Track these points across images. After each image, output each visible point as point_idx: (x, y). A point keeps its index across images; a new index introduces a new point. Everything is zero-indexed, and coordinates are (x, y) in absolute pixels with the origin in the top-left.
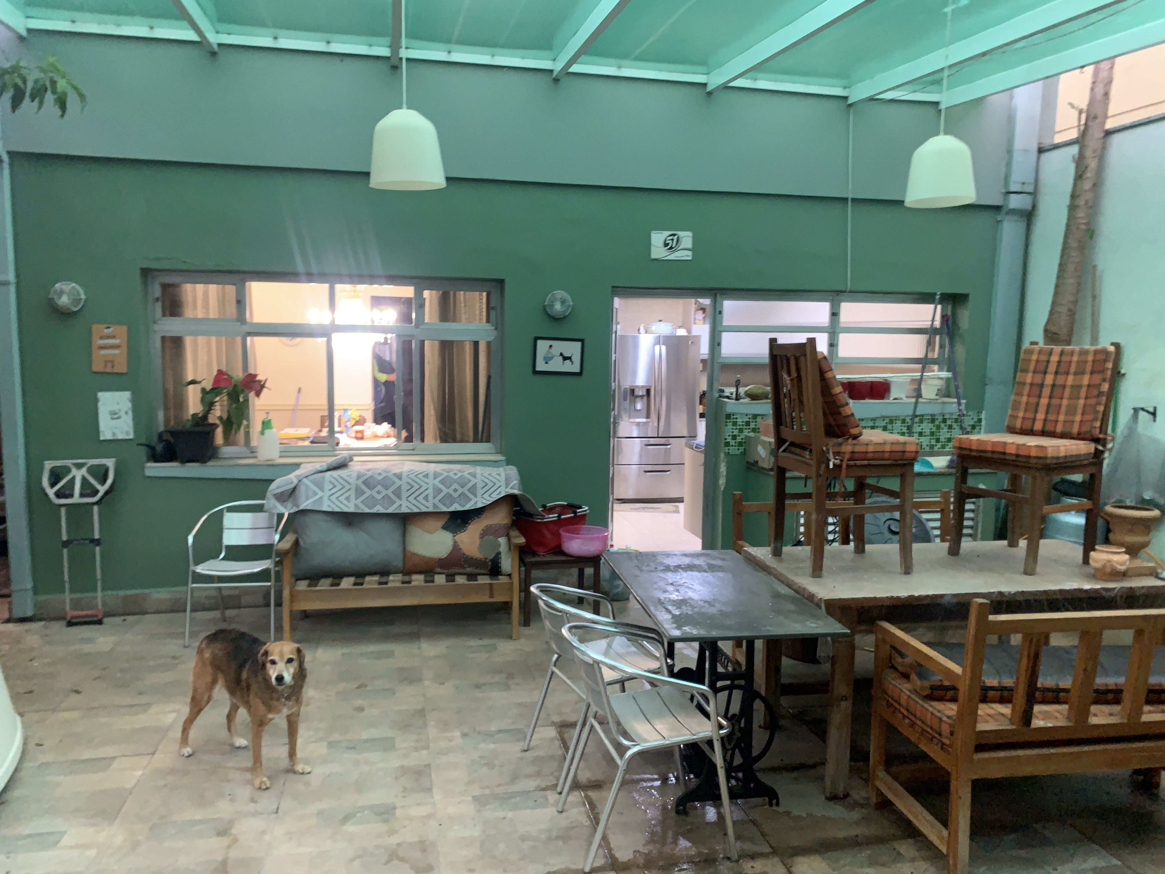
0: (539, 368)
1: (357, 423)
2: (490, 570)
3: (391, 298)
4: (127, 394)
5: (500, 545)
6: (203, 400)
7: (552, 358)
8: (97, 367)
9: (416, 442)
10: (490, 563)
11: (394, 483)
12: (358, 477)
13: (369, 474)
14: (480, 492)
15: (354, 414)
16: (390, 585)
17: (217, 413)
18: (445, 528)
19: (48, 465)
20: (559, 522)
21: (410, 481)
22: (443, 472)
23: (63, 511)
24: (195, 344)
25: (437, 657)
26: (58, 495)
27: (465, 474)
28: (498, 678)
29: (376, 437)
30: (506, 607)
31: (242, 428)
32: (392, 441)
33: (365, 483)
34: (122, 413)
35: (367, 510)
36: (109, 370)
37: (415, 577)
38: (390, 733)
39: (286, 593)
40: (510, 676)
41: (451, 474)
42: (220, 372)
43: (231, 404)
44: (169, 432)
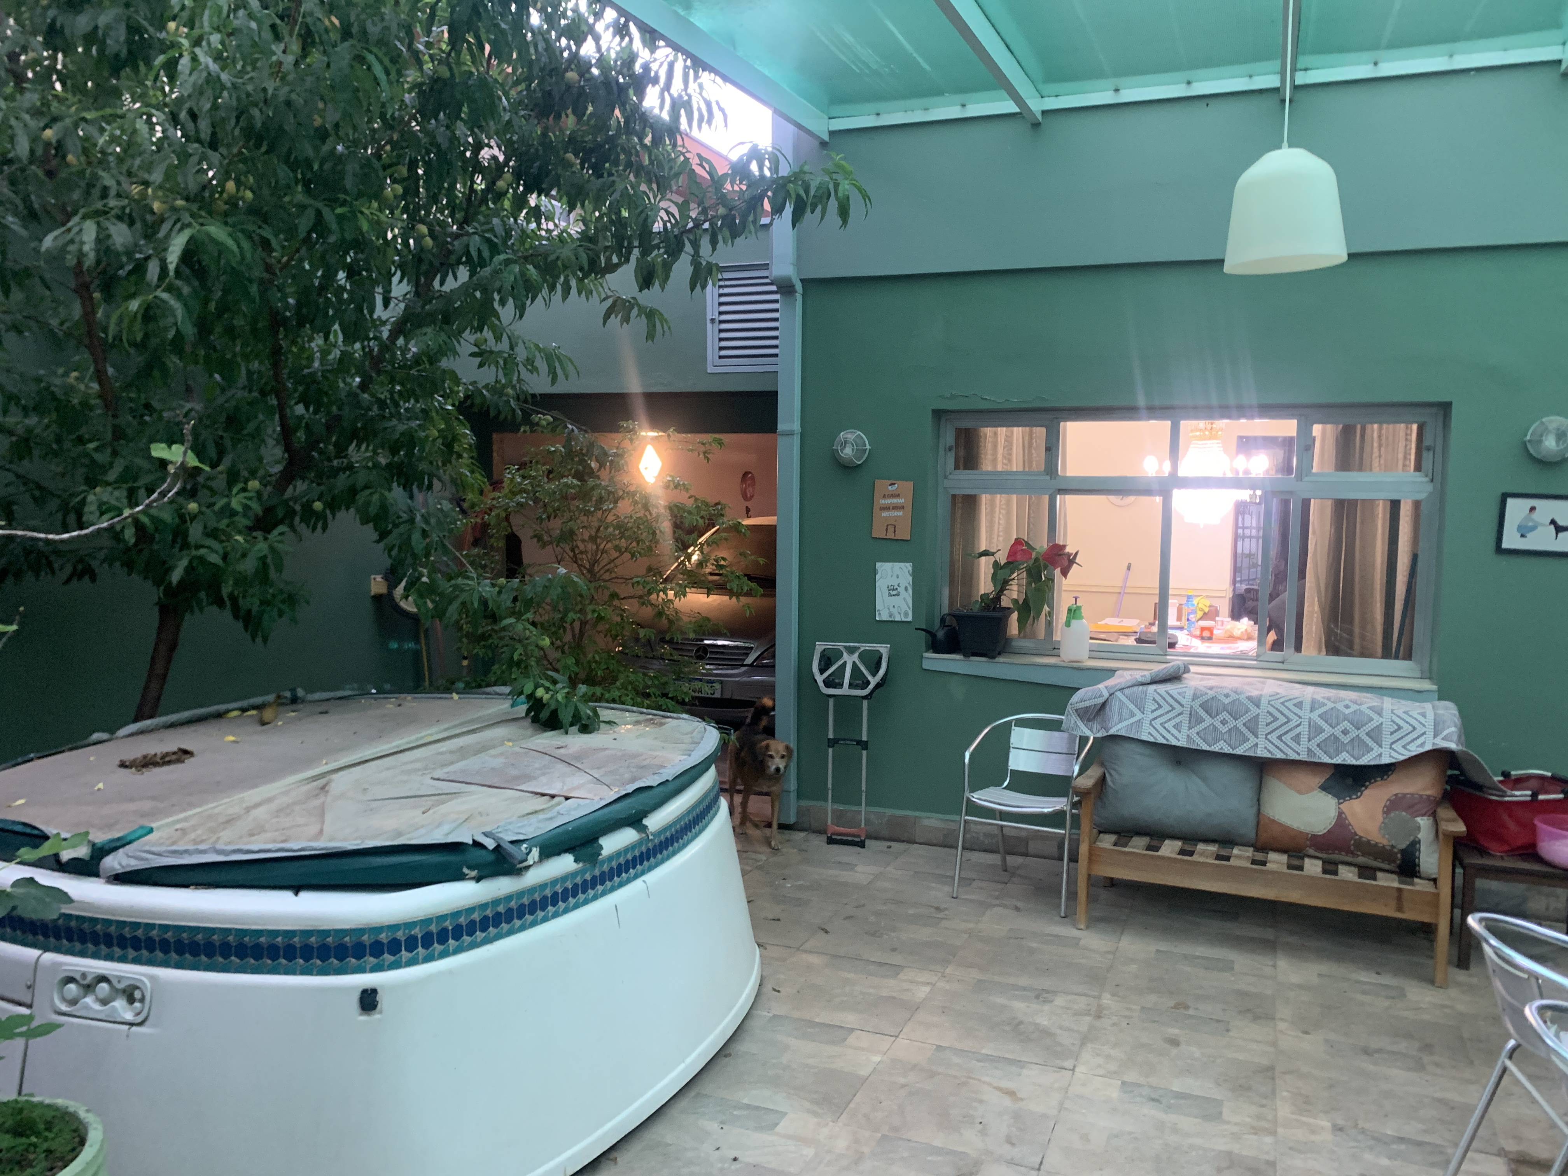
0: (1508, 543)
1: (1205, 616)
2: (1399, 867)
3: (1265, 439)
4: (909, 566)
5: (1419, 829)
6: (994, 577)
7: (1533, 528)
8: (878, 531)
9: (1288, 651)
10: (1399, 856)
11: (1248, 711)
12: (1195, 697)
13: (1211, 693)
14: (1387, 739)
15: (1203, 604)
16: (1233, 862)
17: (1014, 593)
18: (1324, 788)
19: (820, 646)
20: (1533, 805)
21: (1272, 710)
22: (1326, 701)
23: (831, 702)
24: (992, 504)
25: (1300, 987)
26: (828, 683)
27: (1364, 708)
28: (1402, 1046)
29: (1231, 638)
30: (1427, 930)
31: (1043, 614)
32: (1250, 646)
33: (1203, 706)
34: (901, 590)
35: (1205, 747)
36: (891, 535)
37: (1272, 856)
38: (1216, 1093)
39: (1084, 849)
40: (1427, 1048)
41: (1340, 706)
42: (1018, 542)
43: (1029, 584)
44: (954, 616)
